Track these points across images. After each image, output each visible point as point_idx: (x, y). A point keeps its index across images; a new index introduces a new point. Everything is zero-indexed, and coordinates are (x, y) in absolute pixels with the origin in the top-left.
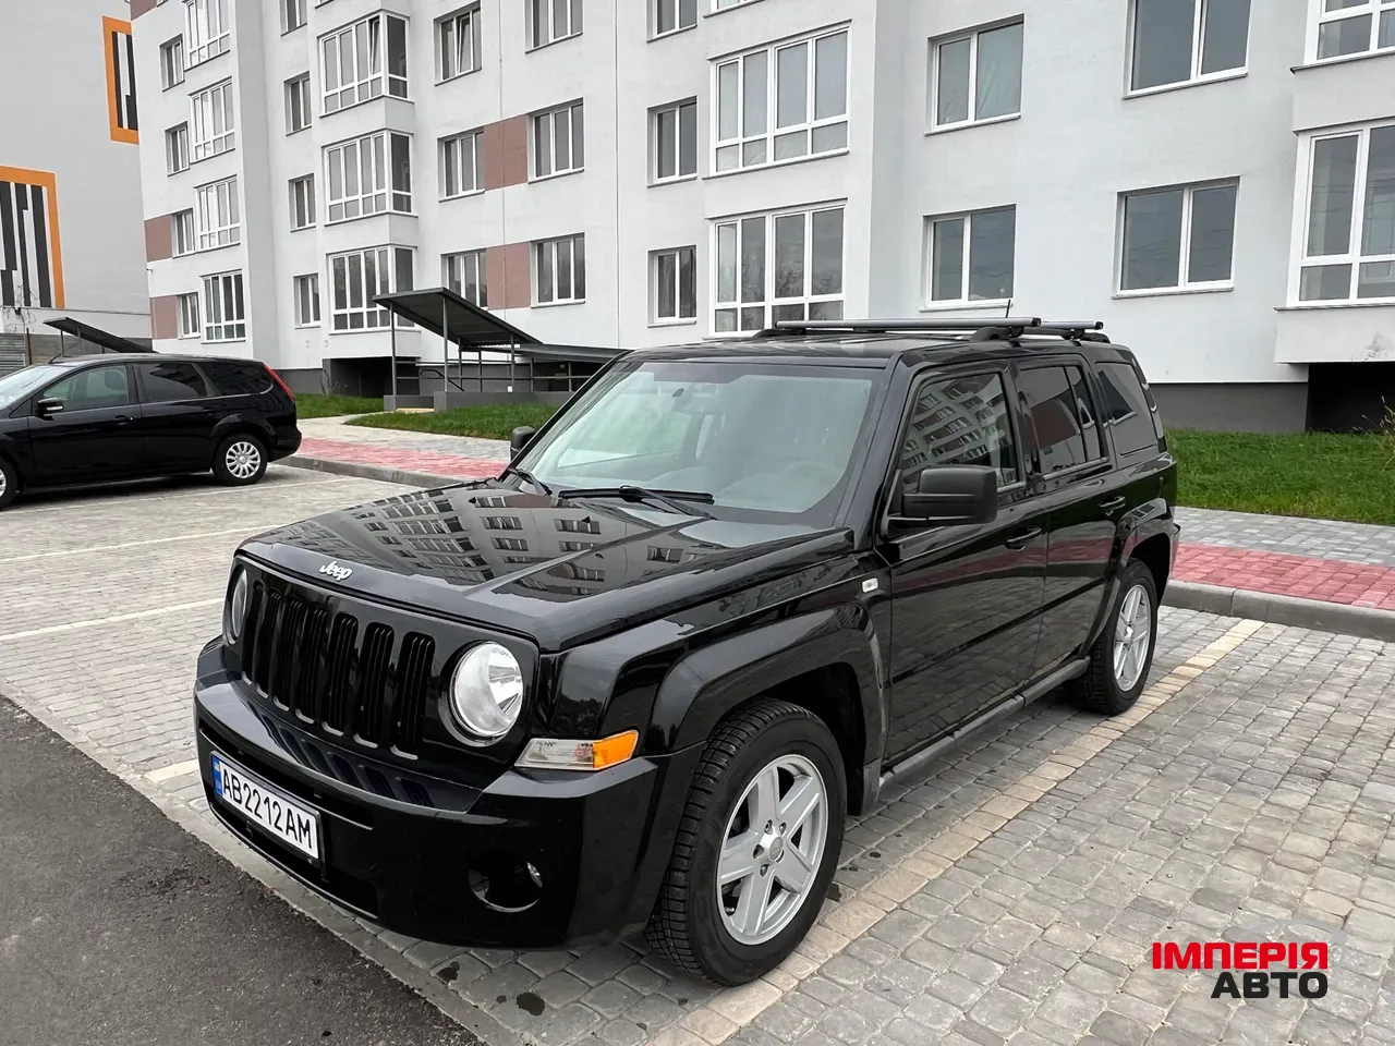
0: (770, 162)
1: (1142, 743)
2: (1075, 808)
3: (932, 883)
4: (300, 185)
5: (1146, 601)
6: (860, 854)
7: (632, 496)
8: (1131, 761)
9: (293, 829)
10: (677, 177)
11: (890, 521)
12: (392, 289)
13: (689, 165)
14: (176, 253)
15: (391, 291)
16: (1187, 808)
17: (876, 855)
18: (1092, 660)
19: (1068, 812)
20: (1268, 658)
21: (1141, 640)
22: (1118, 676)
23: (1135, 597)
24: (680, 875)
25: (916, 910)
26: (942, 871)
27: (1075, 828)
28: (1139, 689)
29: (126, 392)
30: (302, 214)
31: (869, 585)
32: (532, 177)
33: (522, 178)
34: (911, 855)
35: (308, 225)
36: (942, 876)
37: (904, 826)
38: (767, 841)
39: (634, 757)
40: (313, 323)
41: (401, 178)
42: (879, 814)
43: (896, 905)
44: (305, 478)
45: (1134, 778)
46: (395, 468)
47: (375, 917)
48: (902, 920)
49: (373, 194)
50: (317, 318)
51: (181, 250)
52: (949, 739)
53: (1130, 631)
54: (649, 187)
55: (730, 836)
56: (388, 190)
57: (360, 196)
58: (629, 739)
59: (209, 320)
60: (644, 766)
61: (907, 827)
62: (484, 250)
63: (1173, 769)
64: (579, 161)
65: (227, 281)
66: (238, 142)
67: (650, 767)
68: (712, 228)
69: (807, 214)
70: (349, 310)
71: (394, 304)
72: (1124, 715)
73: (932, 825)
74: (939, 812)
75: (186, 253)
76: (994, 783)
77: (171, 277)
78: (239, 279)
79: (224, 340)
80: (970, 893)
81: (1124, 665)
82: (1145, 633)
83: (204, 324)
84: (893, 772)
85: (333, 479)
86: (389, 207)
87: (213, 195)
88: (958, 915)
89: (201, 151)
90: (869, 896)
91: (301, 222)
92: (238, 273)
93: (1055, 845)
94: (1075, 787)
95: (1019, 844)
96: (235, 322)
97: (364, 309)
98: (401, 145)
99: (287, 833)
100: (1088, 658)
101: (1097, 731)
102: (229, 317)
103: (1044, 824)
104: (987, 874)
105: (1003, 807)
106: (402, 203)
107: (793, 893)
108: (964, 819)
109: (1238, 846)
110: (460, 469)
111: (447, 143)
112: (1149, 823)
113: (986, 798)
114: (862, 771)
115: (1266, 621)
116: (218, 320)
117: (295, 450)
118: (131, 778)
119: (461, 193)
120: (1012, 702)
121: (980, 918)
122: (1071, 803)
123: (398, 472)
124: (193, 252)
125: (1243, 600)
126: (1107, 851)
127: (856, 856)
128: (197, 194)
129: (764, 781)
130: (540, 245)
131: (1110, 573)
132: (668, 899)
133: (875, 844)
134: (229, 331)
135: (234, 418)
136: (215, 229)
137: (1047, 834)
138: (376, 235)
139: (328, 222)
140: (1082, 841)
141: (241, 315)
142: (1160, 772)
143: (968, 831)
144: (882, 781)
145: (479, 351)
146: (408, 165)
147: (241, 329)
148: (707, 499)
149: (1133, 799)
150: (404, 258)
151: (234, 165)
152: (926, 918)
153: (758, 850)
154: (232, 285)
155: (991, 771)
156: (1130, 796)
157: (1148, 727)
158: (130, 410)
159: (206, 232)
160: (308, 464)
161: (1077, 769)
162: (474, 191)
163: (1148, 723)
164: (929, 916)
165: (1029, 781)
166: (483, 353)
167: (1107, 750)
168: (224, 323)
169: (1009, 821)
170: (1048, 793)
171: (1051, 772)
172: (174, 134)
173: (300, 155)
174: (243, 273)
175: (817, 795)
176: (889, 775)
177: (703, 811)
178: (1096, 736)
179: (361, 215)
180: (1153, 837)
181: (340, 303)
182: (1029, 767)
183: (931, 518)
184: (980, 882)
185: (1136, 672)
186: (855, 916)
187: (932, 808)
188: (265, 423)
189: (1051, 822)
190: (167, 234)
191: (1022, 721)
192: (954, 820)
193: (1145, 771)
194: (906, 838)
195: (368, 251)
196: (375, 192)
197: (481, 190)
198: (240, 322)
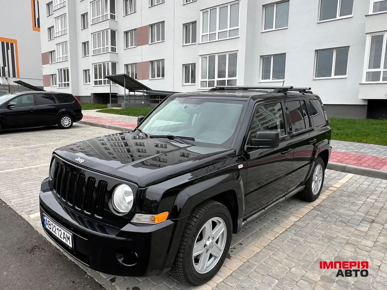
0: (217, 40)
1: (319, 210)
2: (300, 230)
3: (257, 253)
4: (85, 44)
5: (322, 169)
6: (237, 244)
7: (171, 138)
8: (316, 216)
9: (65, 238)
10: (191, 44)
11: (247, 147)
12: (110, 74)
13: (194, 40)
14: (50, 63)
15: (110, 75)
16: (332, 231)
17: (241, 244)
19: (298, 231)
20: (355, 185)
21: (320, 180)
22: (313, 191)
23: (318, 168)
24: (181, 254)
25: (252, 262)
26: (260, 249)
27: (300, 236)
28: (319, 194)
29: (33, 102)
30: (86, 52)
31: (240, 166)
32: (150, 43)
33: (148, 43)
34: (251, 244)
35: (87, 55)
36: (260, 251)
37: (250, 235)
38: (208, 243)
39: (167, 220)
40: (88, 83)
41: (113, 42)
43: (247, 260)
44: (84, 127)
45: (317, 221)
46: (109, 125)
47: (89, 266)
48: (248, 265)
49: (105, 47)
51: (52, 62)
52: (263, 211)
53: (317, 177)
54: (183, 46)
55: (197, 242)
56: (110, 46)
57: (102, 48)
58: (166, 214)
59: (59, 82)
60: (170, 222)
61: (250, 236)
62: (136, 63)
63: (329, 218)
64: (163, 39)
65: (64, 71)
66: (68, 32)
67: (172, 223)
68: (200, 58)
69: (227, 55)
70: (98, 80)
71: (111, 78)
72: (314, 202)
73: (257, 235)
74: (260, 231)
75: (53, 63)
76: (277, 222)
77: (49, 69)
78: (68, 70)
79: (63, 87)
80: (269, 256)
81: (315, 187)
82: (321, 178)
83: (58, 83)
84: (247, 221)
85: (92, 127)
86: (110, 51)
87: (61, 46)
88: (265, 264)
89: (57, 34)
90: (239, 257)
91: (85, 54)
92: (67, 69)
93: (294, 242)
94: (299, 223)
95: (283, 241)
96: (67, 82)
97: (103, 79)
98: (113, 33)
99: (63, 239)
100: (304, 186)
101: (306, 206)
102: (65, 81)
103: (290, 235)
104: (274, 250)
105: (279, 230)
106: (113, 50)
107: (216, 257)
108: (267, 233)
109: (348, 243)
110: (128, 126)
111: (126, 33)
112: (321, 235)
113: (274, 227)
114: (237, 221)
115: (355, 174)
116: (62, 82)
117: (81, 119)
118: (25, 216)
119: (130, 47)
120: (282, 199)
121: (271, 265)
122: (298, 228)
123: (110, 126)
124: (55, 62)
125: (348, 168)
126: (309, 244)
127: (235, 244)
128: (56, 46)
129: (208, 225)
130: (152, 62)
131: (312, 160)
132: (178, 261)
133: (241, 241)
134: (65, 84)
135: (64, 110)
136: (61, 56)
137: (292, 239)
138: (106, 58)
139: (93, 55)
140: (302, 241)
141: (68, 81)
142: (325, 219)
143: (269, 237)
144: (243, 223)
146: (115, 39)
147: (68, 84)
148: (193, 139)
149: (317, 228)
150: (114, 65)
151: (67, 38)
152: (255, 265)
153: (205, 245)
154: (66, 71)
155: (275, 219)
156: (316, 227)
157: (321, 206)
158: (34, 107)
159: (59, 57)
160: (85, 123)
161: (300, 218)
162: (134, 47)
163: (321, 204)
164: (256, 264)
165: (287, 222)
166: (135, 92)
167: (309, 213)
168: (64, 82)
169: (280, 234)
170: (292, 225)
171: (293, 219)
172: (50, 29)
173: (85, 35)
174: (69, 69)
175: (223, 229)
176: (245, 222)
177: (188, 235)
178: (306, 208)
179: (102, 53)
180: (323, 240)
181: (96, 78)
182: (286, 217)
183: (259, 146)
184: (272, 253)
185: (318, 189)
186: (234, 264)
187: (258, 230)
188: (72, 112)
189: (293, 234)
190: (48, 57)
191: (285, 203)
192: (264, 234)
193: (321, 219)
194: (250, 239)
195: (104, 63)
196: (106, 46)
197: (136, 46)
198: (68, 82)
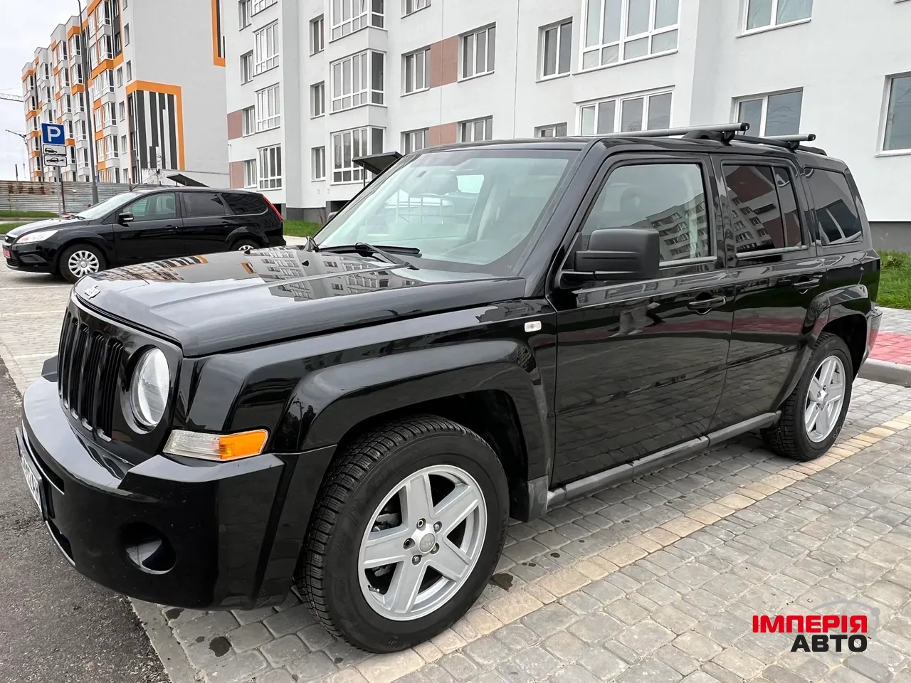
0: (621, 61)
1: (821, 485)
2: (744, 533)
3: (594, 583)
4: (317, 88)
5: (841, 370)
6: (544, 553)
7: (364, 251)
8: (808, 499)
10: (557, 75)
11: (564, 274)
12: (369, 153)
13: (565, 66)
14: (244, 134)
16: (846, 543)
17: (556, 555)
18: (782, 415)
19: (736, 535)
21: (836, 402)
22: (809, 429)
23: (831, 366)
24: (317, 557)
25: (569, 605)
26: (607, 574)
27: (738, 550)
28: (830, 441)
29: (174, 212)
30: (318, 109)
31: (532, 326)
32: (460, 78)
33: (454, 79)
34: (586, 558)
35: (321, 114)
36: (604, 579)
37: (590, 534)
38: (418, 536)
39: (263, 453)
40: (322, 178)
41: (377, 81)
42: (573, 522)
43: (555, 599)
45: (807, 513)
48: (554, 613)
49: (360, 93)
50: (324, 176)
51: (248, 133)
52: (627, 467)
53: (823, 393)
54: (537, 82)
55: (374, 529)
56: (369, 90)
57: (351, 94)
58: (262, 436)
59: (261, 177)
60: (273, 461)
61: (591, 536)
62: (427, 129)
63: (843, 509)
64: (491, 67)
65: (272, 150)
66: (281, 62)
67: (283, 464)
68: (578, 109)
69: (645, 97)
70: (343, 169)
71: (366, 163)
72: (812, 461)
73: (612, 536)
74: (624, 526)
75: (250, 134)
76: (681, 507)
77: (241, 149)
78: (279, 149)
79: (269, 189)
80: (623, 595)
81: (816, 421)
82: (840, 396)
83: (259, 179)
84: (565, 489)
86: (369, 101)
87: (266, 97)
88: (605, 614)
89: (259, 68)
90: (537, 589)
91: (317, 113)
92: (278, 146)
93: (715, 563)
94: (750, 515)
95: (682, 558)
96: (276, 177)
97: (352, 169)
98: (378, 59)
100: (779, 412)
101: (786, 472)
102: (273, 174)
103: (708, 544)
104: (645, 581)
105: (681, 527)
106: (377, 98)
107: (451, 581)
108: (643, 533)
111: (408, 57)
112: (807, 552)
113: (669, 517)
114: (527, 486)
116: (266, 176)
119: (415, 91)
120: (696, 442)
121: (623, 618)
122: (741, 528)
124: (253, 133)
126: (758, 572)
127: (540, 555)
128: (256, 95)
129: (415, 486)
130: (464, 124)
131: (803, 342)
133: (559, 547)
134: (273, 181)
135: (243, 229)
136: (267, 118)
137: (712, 554)
138: (362, 119)
139: (332, 112)
140: (740, 561)
141: (279, 174)
142: (832, 511)
143: (645, 543)
144: (550, 495)
145: (422, 197)
146: (382, 74)
147: (279, 180)
148: (415, 252)
149: (799, 531)
150: (378, 134)
151: (278, 76)
152: (576, 614)
153: (409, 543)
154: (275, 153)
155: (681, 497)
156: (796, 528)
157: (832, 473)
158: (176, 222)
159: (261, 120)
161: (757, 501)
162: (423, 89)
163: (832, 469)
164: (579, 612)
165: (711, 507)
166: (424, 199)
167: (789, 489)
168: (270, 178)
169: (682, 538)
170: (725, 519)
171: (734, 502)
172: (246, 58)
173: (316, 69)
174: (281, 146)
175: (476, 500)
176: (560, 491)
177: (342, 505)
178: (784, 476)
179: (352, 107)
180: (806, 564)
181: (338, 166)
182: (715, 496)
183: (597, 272)
184: (636, 586)
185: (828, 428)
186: (515, 604)
187: (620, 521)
188: (263, 235)
189: (717, 543)
190: (239, 122)
191: (724, 459)
192: (633, 534)
193: (817, 508)
194: (587, 544)
195: (355, 129)
196: (361, 91)
197: (427, 88)
198: (279, 177)
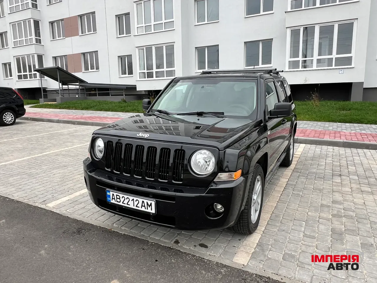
0: (153, 31)
1: (298, 172)
3: (276, 206)
4: (2, 35)
5: (293, 139)
7: (200, 114)
8: (299, 176)
10: (125, 35)
12: (37, 67)
13: (128, 32)
15: (36, 68)
16: (318, 185)
19: (294, 188)
20: (311, 152)
22: (290, 157)
25: (277, 213)
27: (298, 191)
30: (3, 44)
31: (269, 133)
32: (80, 34)
33: (78, 35)
34: (267, 201)
35: (5, 47)
38: (255, 198)
39: (241, 176)
41: (38, 33)
43: (272, 212)
44: (28, 123)
45: (302, 180)
46: (57, 119)
48: (275, 215)
52: (272, 172)
54: (117, 38)
56: (33, 36)
57: (24, 39)
58: (240, 172)
60: (242, 179)
62: (66, 55)
63: (309, 177)
64: (95, 30)
68: (137, 50)
69: (164, 46)
70: (23, 74)
71: (41, 71)
74: (266, 191)
76: (273, 184)
80: (286, 208)
81: (291, 154)
85: (37, 123)
86: (34, 42)
88: (287, 213)
91: (3, 46)
93: (296, 195)
94: (291, 183)
95: (288, 196)
97: (28, 73)
98: (37, 23)
99: (141, 208)
100: (286, 153)
101: (287, 170)
104: (286, 203)
105: (279, 189)
106: (38, 41)
107: (256, 211)
110: (78, 119)
111: (52, 23)
112: (312, 189)
113: (274, 187)
115: (306, 144)
117: (24, 114)
119: (57, 38)
120: (278, 163)
121: (292, 213)
122: (293, 186)
123: (58, 120)
130: (84, 54)
137: (293, 194)
138: (32, 50)
139: (13, 47)
140: (301, 194)
142: (307, 178)
143: (276, 195)
145: (68, 85)
146: (39, 29)
150: (40, 58)
152: (280, 214)
156: (304, 184)
160: (27, 119)
161: (289, 179)
162: (62, 38)
163: (296, 168)
165: (280, 182)
167: (292, 174)
169: (283, 191)
170: (286, 185)
171: (284, 180)
175: (260, 186)
179: (25, 45)
180: (315, 191)
181: (19, 71)
182: (278, 180)
183: (278, 116)
184: (286, 205)
188: (14, 107)
189: (292, 191)
193: (304, 178)
195: (28, 56)
196: (29, 37)
197: (65, 38)
